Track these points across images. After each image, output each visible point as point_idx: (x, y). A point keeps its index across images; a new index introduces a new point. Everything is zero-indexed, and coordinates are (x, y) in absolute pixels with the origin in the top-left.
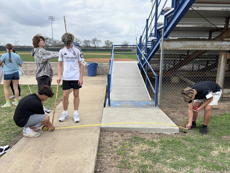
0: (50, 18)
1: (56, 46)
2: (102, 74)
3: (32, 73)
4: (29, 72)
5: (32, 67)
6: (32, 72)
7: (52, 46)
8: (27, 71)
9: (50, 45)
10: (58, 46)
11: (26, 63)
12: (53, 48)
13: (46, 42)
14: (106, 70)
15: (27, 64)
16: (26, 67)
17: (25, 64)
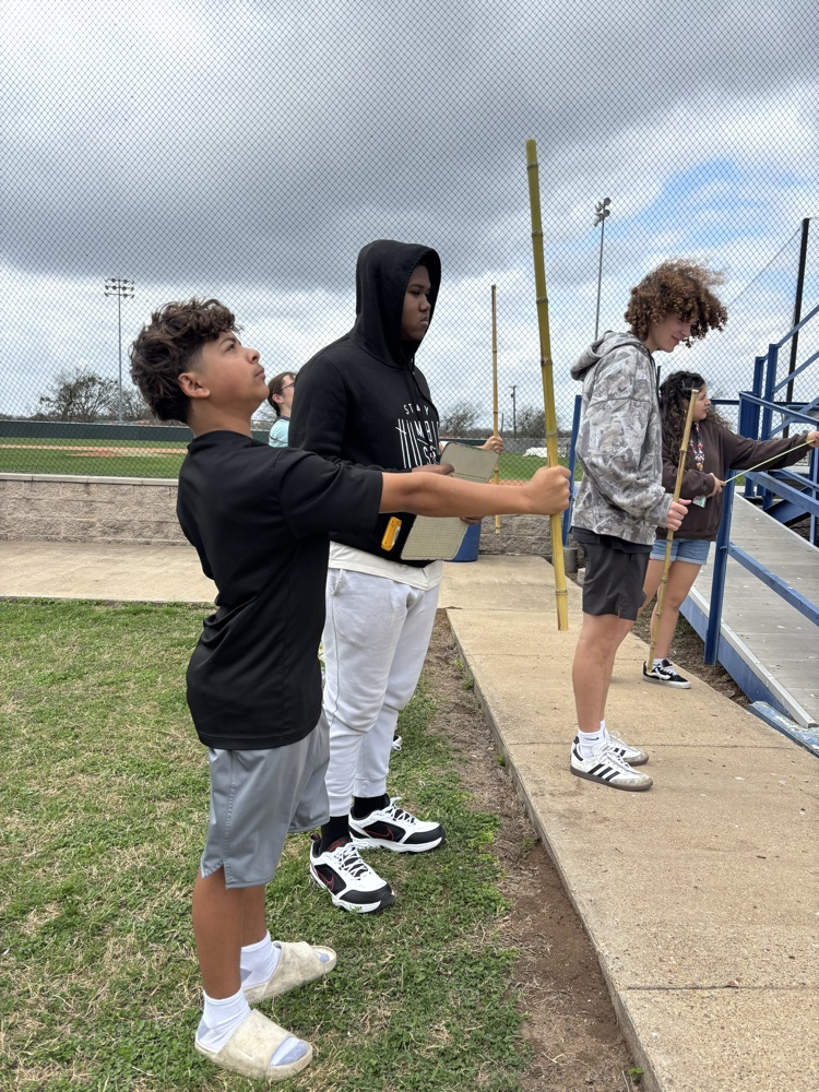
0: (114, 288)
1: (131, 418)
2: (503, 552)
3: (119, 538)
4: (105, 533)
5: (123, 505)
6: (118, 529)
7: (111, 418)
8: (92, 525)
9: (103, 411)
10: (139, 418)
11: (87, 484)
12: (121, 423)
13: (87, 398)
14: (523, 531)
15: (93, 488)
16: (89, 503)
17: (82, 488)
